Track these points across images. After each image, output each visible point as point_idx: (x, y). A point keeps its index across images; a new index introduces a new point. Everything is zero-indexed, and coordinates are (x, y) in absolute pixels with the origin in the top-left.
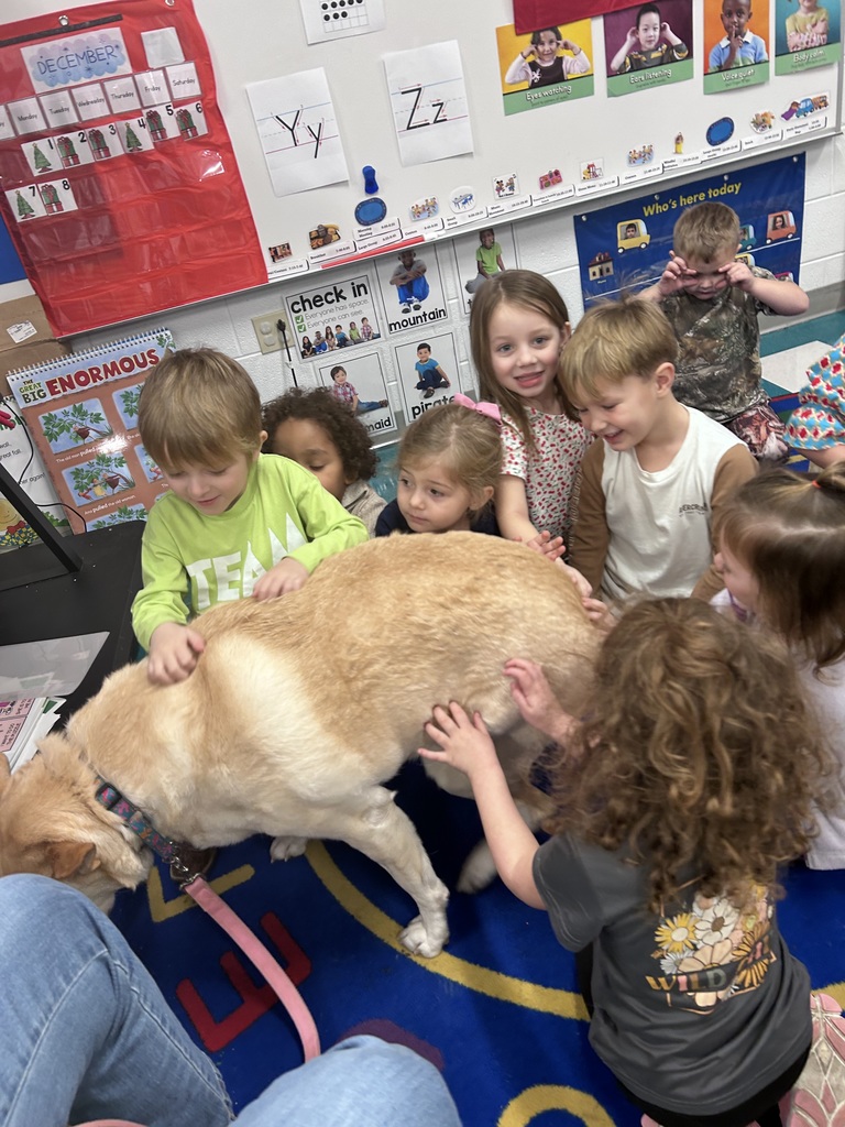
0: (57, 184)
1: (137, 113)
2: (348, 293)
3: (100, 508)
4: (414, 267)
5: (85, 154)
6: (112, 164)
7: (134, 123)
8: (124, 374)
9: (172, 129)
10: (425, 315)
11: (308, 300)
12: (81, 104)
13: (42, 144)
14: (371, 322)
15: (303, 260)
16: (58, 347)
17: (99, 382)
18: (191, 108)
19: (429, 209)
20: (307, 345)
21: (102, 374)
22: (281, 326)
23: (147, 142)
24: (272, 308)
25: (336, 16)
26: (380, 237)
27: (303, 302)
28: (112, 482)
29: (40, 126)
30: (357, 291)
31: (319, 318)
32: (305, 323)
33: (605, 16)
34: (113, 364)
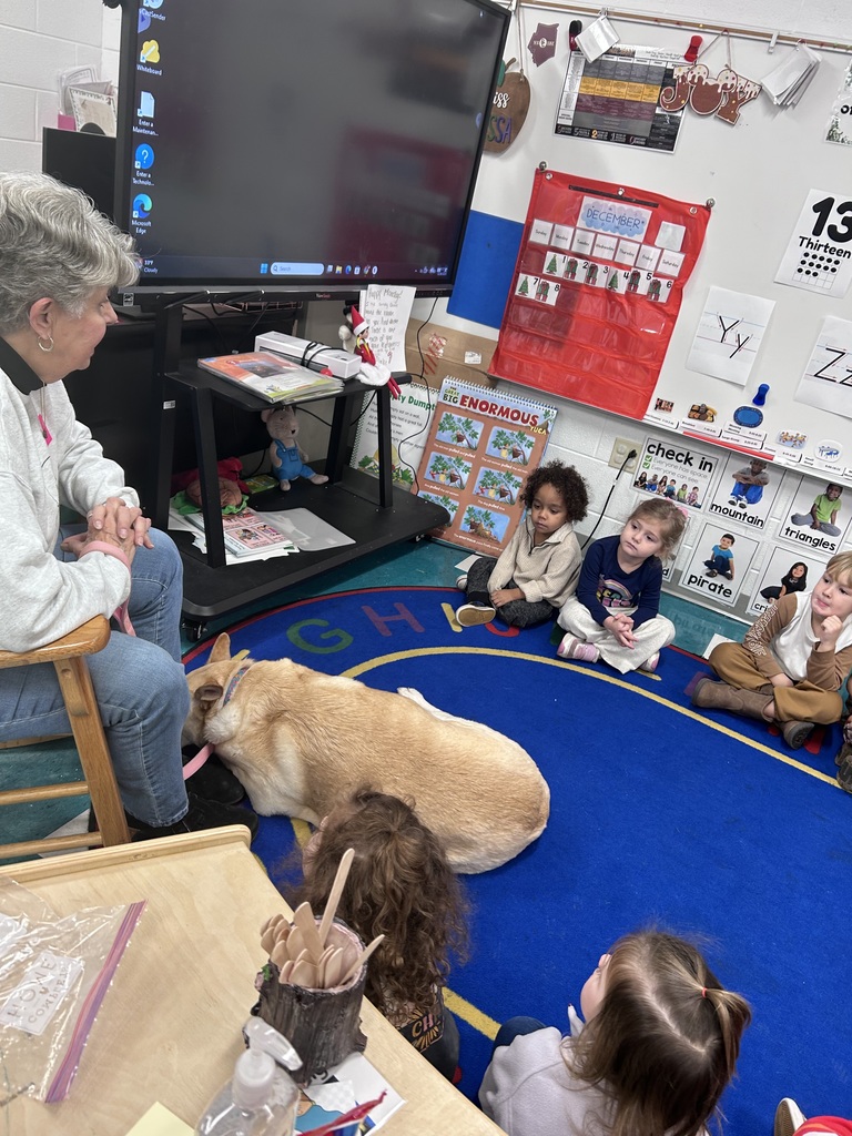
0: (552, 285)
1: (629, 268)
2: (696, 462)
5: (580, 277)
6: (593, 291)
7: (621, 273)
8: (509, 420)
9: (643, 287)
10: (745, 515)
11: (663, 450)
12: (598, 246)
14: (700, 494)
15: (677, 420)
17: (491, 415)
19: (797, 441)
20: (642, 479)
21: (497, 412)
22: (632, 455)
23: (622, 287)
25: (808, 272)
26: (743, 437)
27: (659, 448)
28: (453, 478)
29: (565, 245)
30: (703, 465)
31: (663, 466)
32: (652, 463)
34: (508, 409)
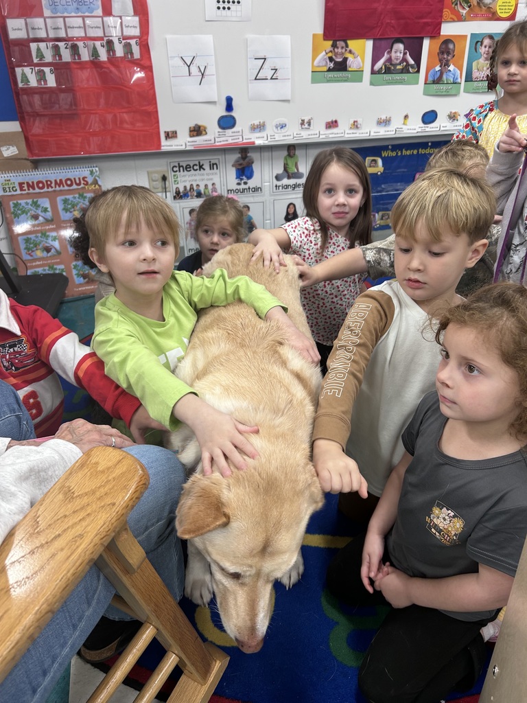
0: (47, 70)
1: (101, 39)
2: (207, 166)
3: (38, 263)
4: (247, 160)
5: (66, 56)
6: (82, 65)
7: (98, 44)
8: (66, 188)
9: (119, 51)
10: (249, 188)
11: (182, 166)
12: (69, 27)
13: (42, 45)
14: (218, 186)
15: (184, 142)
16: (29, 164)
17: (50, 189)
18: (133, 42)
19: (260, 127)
20: (178, 193)
21: (53, 185)
22: (164, 178)
23: (103, 56)
24: (161, 166)
25: (224, 8)
26: (229, 138)
27: (179, 167)
28: (48, 250)
29: (43, 34)
30: (212, 166)
31: (187, 178)
32: (179, 179)
33: (374, 40)
34: (61, 180)
